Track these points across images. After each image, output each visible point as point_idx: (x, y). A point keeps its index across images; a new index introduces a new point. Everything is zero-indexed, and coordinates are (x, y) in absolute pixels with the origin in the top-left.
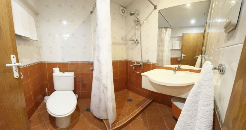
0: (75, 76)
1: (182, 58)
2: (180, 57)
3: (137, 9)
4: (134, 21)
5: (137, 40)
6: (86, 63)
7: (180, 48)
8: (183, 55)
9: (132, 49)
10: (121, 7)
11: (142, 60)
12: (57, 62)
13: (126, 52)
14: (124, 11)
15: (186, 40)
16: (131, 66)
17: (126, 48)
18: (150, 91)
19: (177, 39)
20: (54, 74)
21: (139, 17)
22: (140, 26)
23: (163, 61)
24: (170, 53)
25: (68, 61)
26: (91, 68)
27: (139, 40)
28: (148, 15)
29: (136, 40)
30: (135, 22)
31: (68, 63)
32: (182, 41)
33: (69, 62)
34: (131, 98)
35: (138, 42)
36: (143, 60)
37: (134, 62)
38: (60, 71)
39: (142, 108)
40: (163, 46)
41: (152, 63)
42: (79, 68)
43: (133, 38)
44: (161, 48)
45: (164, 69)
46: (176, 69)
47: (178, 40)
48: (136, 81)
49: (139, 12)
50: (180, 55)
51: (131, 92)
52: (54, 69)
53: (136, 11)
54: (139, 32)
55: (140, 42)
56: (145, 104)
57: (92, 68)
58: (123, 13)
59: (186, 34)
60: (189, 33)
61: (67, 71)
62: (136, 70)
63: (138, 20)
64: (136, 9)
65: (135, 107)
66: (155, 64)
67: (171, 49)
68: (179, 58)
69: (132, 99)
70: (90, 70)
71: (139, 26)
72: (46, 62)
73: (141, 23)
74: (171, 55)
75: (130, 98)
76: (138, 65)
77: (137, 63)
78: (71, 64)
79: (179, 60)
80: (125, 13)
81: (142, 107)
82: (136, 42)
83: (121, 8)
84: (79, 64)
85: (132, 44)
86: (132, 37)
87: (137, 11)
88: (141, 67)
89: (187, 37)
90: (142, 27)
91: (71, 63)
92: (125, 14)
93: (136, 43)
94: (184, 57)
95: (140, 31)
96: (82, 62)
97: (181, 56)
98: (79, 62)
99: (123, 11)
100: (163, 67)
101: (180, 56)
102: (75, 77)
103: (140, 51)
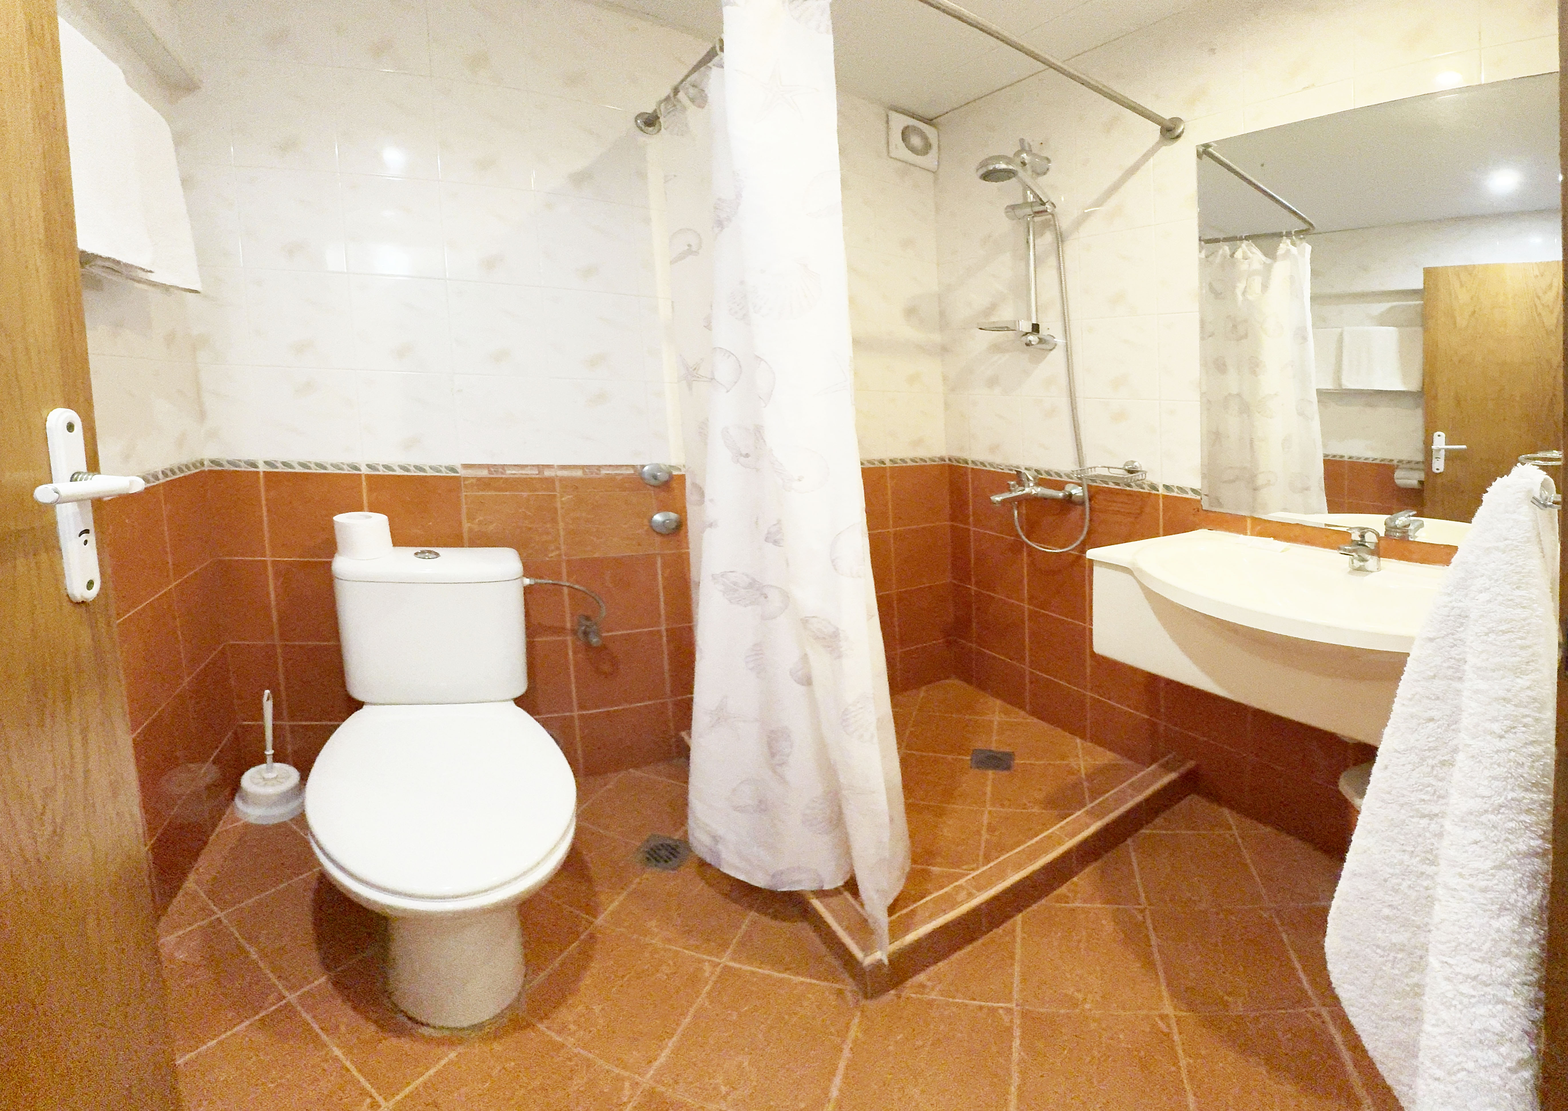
0: (527, 581)
1: (1439, 465)
2: (1420, 457)
3: (1028, 139)
4: (1013, 207)
5: (1036, 328)
6: (611, 479)
7: (1413, 385)
8: (1440, 441)
9: (993, 382)
10: (894, 115)
11: (1080, 461)
12: (365, 471)
13: (947, 405)
14: (925, 138)
15: (1462, 322)
16: (997, 498)
17: (945, 378)
18: (1152, 681)
19: (1380, 307)
20: (341, 565)
21: (1045, 186)
22: (1060, 238)
23: (1261, 480)
24: (1316, 425)
25: (456, 462)
26: (658, 518)
27: (1051, 327)
28: (1117, 174)
29: (1026, 327)
30: (1020, 212)
31: (462, 473)
32: (1426, 329)
33: (466, 466)
34: (1007, 749)
35: (1041, 341)
36: (1088, 463)
37: (1019, 478)
38: (399, 539)
39: (1099, 817)
40: (1254, 366)
41: (1167, 487)
42: (554, 521)
43: (1005, 315)
44: (1232, 382)
45: (1261, 534)
46: (1370, 538)
47: (1382, 321)
48: (1033, 616)
49: (1045, 154)
50: (1420, 436)
51: (998, 702)
52: (339, 518)
53: (1023, 150)
54: (1049, 275)
55: (1060, 340)
56: (1119, 800)
57: (673, 516)
58: (913, 150)
59: (1459, 270)
60: (1486, 267)
61: (456, 541)
62: (1031, 529)
63: (1043, 204)
64: (1022, 141)
65: (1036, 810)
66: (1191, 495)
67: (1320, 392)
68: (1410, 465)
69: (1010, 756)
70: (653, 529)
71: (1048, 237)
72: (262, 468)
73: (1064, 222)
74: (1326, 434)
75: (995, 744)
76: (1054, 500)
77: (1040, 482)
78: (484, 484)
79: (1407, 479)
80: (934, 152)
81: (1094, 814)
82: (1033, 338)
83: (899, 122)
84: (550, 481)
85: (996, 348)
86: (992, 308)
87: (1029, 152)
88: (1074, 515)
89: (1463, 296)
90: (1071, 249)
91: (484, 473)
92: (929, 160)
93: (1028, 344)
94: (1451, 456)
95: (1054, 273)
96: (579, 473)
97: (1428, 453)
98: (547, 473)
99: (916, 141)
100: (1256, 521)
101: (1420, 445)
102: (528, 591)
103: (1064, 403)
